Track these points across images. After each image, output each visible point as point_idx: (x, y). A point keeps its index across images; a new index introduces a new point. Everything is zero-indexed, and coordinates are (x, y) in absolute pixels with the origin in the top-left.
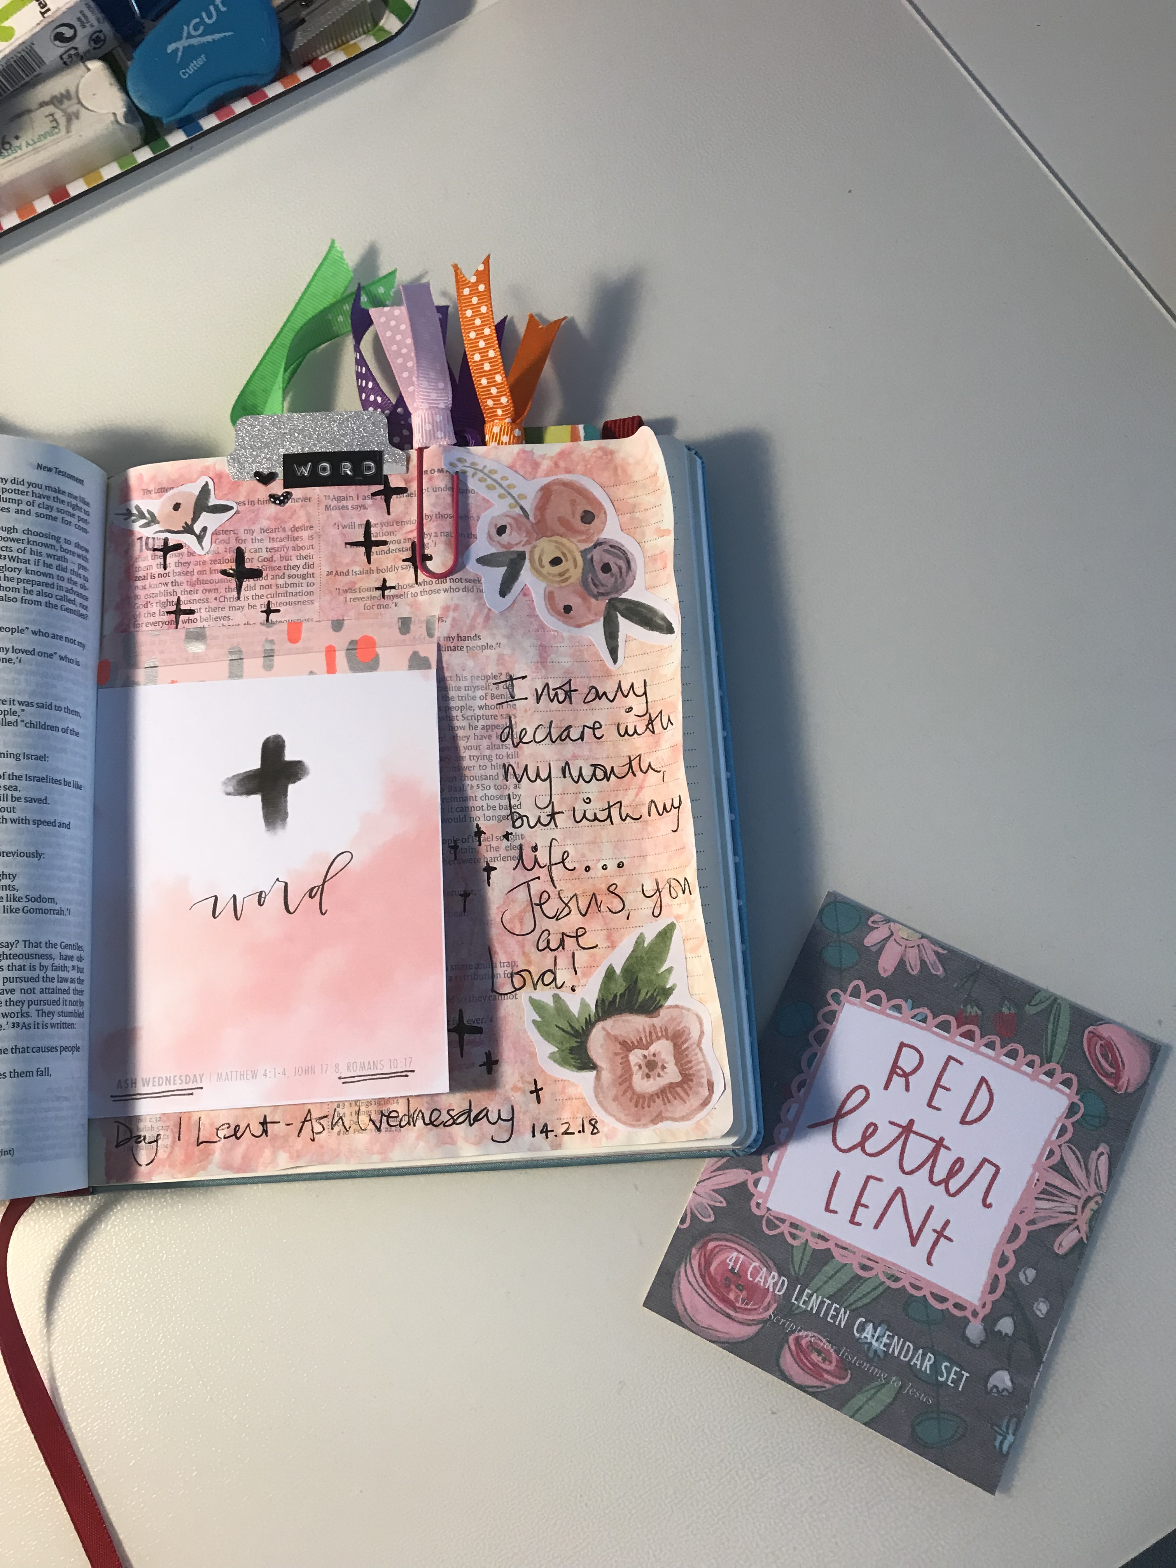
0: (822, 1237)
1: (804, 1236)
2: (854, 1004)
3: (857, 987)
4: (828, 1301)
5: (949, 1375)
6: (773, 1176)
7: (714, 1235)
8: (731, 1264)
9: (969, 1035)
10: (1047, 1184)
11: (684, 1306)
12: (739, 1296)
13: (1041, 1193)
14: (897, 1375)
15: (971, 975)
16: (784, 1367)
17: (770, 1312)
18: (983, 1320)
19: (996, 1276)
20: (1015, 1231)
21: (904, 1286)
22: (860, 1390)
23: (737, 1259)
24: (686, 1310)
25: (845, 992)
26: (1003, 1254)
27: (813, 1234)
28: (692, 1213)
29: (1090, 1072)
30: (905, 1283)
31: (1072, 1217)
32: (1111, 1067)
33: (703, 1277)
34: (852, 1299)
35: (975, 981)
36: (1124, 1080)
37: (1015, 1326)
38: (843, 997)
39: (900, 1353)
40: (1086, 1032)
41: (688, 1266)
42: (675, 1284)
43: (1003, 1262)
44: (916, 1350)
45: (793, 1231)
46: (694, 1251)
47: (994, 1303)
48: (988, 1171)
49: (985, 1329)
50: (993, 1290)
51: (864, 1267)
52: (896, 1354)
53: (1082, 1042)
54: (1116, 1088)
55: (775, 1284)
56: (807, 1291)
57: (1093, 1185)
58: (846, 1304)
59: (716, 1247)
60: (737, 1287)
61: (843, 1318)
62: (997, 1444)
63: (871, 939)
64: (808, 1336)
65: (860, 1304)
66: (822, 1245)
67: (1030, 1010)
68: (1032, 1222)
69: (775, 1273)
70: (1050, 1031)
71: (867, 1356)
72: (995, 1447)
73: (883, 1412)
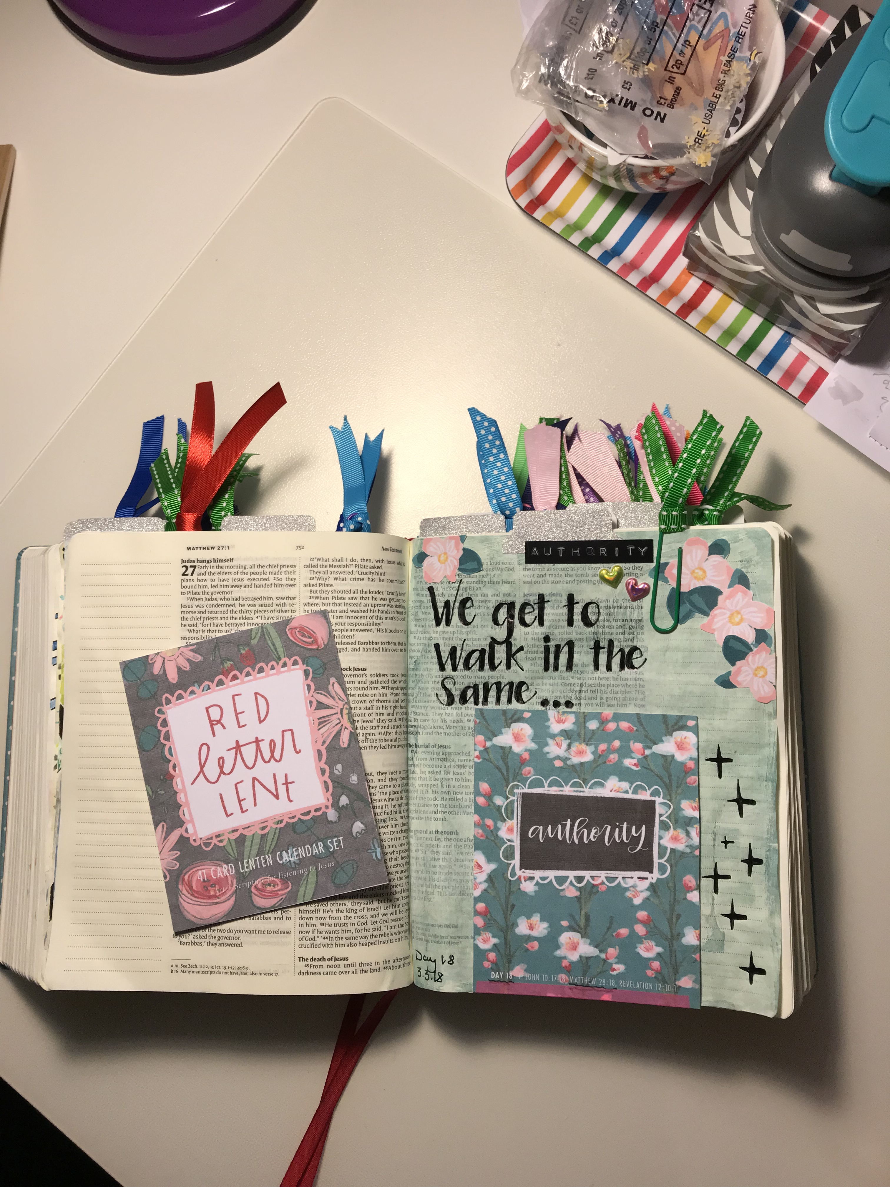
0: (234, 831)
1: (225, 838)
2: (170, 708)
3: (167, 698)
4: (257, 858)
5: (333, 845)
6: (192, 821)
7: (184, 872)
8: (202, 878)
9: (235, 678)
10: (319, 719)
11: (193, 916)
12: (215, 890)
13: (319, 725)
14: (311, 864)
15: (215, 648)
16: (258, 905)
17: (235, 885)
18: (332, 807)
19: (325, 782)
20: (319, 753)
21: (287, 822)
22: (299, 886)
23: (203, 874)
24: (195, 917)
25: (162, 705)
26: (321, 769)
27: (229, 833)
28: (167, 870)
29: (302, 649)
30: (286, 820)
31: (340, 725)
32: (309, 638)
33: (192, 895)
34: (268, 848)
35: (219, 649)
36: (320, 641)
37: (348, 798)
38: (164, 708)
39: (306, 854)
40: (287, 630)
41: (183, 896)
42: (182, 910)
43: (323, 772)
44: (312, 846)
45: (219, 839)
46: (180, 886)
47: (332, 795)
48: (288, 735)
49: (336, 810)
50: (327, 789)
51: (263, 828)
52: (304, 856)
53: (289, 638)
54: (319, 646)
55: (228, 870)
56: (245, 861)
57: (340, 702)
58: (266, 852)
59: (189, 877)
60: (211, 886)
61: (270, 860)
62: (374, 857)
63: (157, 669)
64: (259, 882)
65: (272, 847)
66: (237, 835)
67: (254, 642)
68: (324, 742)
69: (225, 866)
70: (270, 644)
71: (292, 868)
72: (374, 860)
73: (315, 888)
